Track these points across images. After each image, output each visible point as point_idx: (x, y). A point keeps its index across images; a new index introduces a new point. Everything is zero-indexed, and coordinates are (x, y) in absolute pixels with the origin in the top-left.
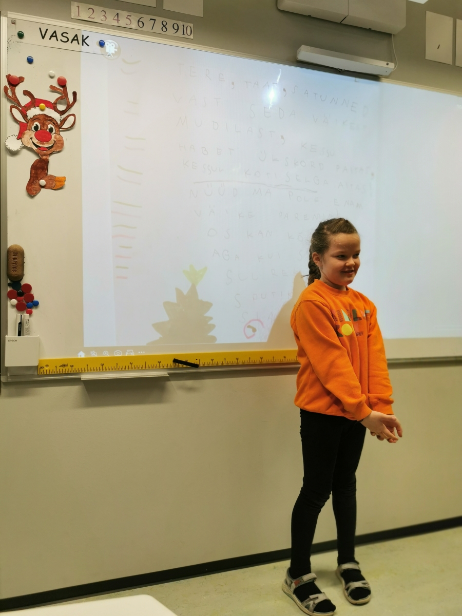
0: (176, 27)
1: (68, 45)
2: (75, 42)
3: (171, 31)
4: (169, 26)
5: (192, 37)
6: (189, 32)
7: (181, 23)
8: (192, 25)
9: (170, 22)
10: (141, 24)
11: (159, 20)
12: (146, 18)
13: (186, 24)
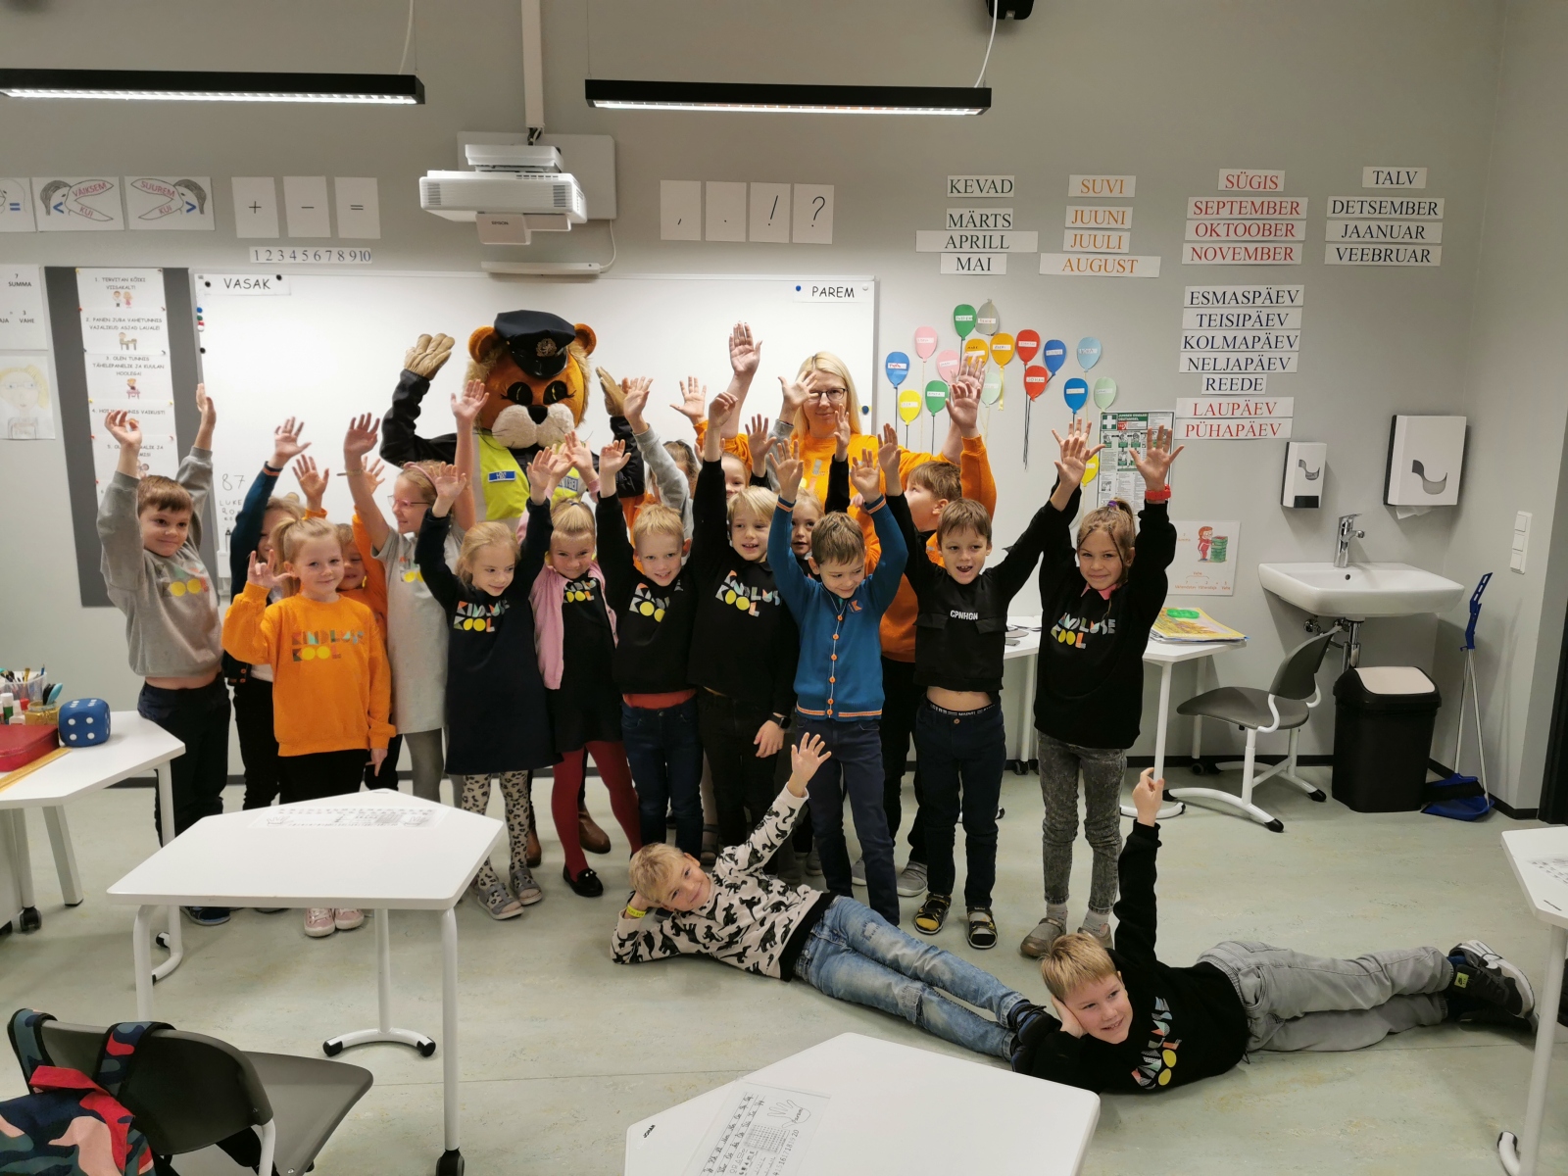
0: (353, 254)
1: (251, 291)
2: (257, 287)
3: (348, 259)
4: (346, 255)
5: (370, 262)
6: (367, 258)
7: (357, 250)
8: (369, 250)
9: (346, 251)
10: (317, 257)
11: (335, 251)
12: (322, 251)
13: (363, 250)
